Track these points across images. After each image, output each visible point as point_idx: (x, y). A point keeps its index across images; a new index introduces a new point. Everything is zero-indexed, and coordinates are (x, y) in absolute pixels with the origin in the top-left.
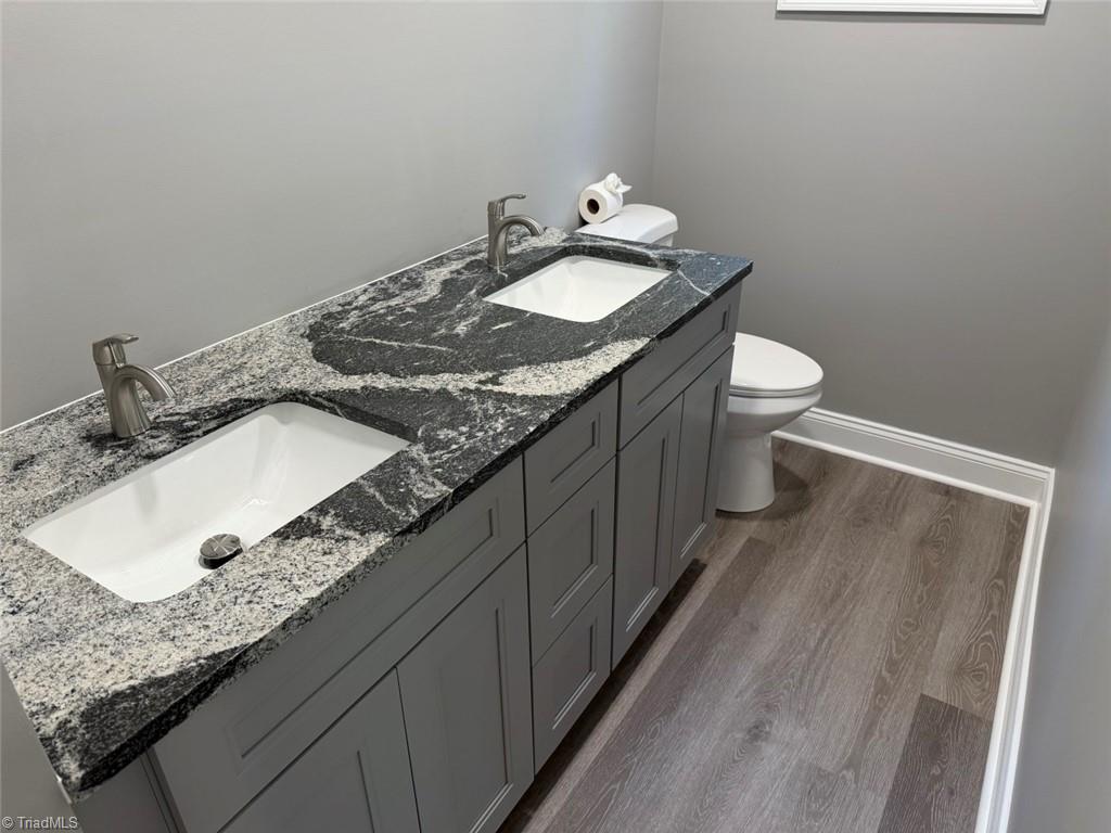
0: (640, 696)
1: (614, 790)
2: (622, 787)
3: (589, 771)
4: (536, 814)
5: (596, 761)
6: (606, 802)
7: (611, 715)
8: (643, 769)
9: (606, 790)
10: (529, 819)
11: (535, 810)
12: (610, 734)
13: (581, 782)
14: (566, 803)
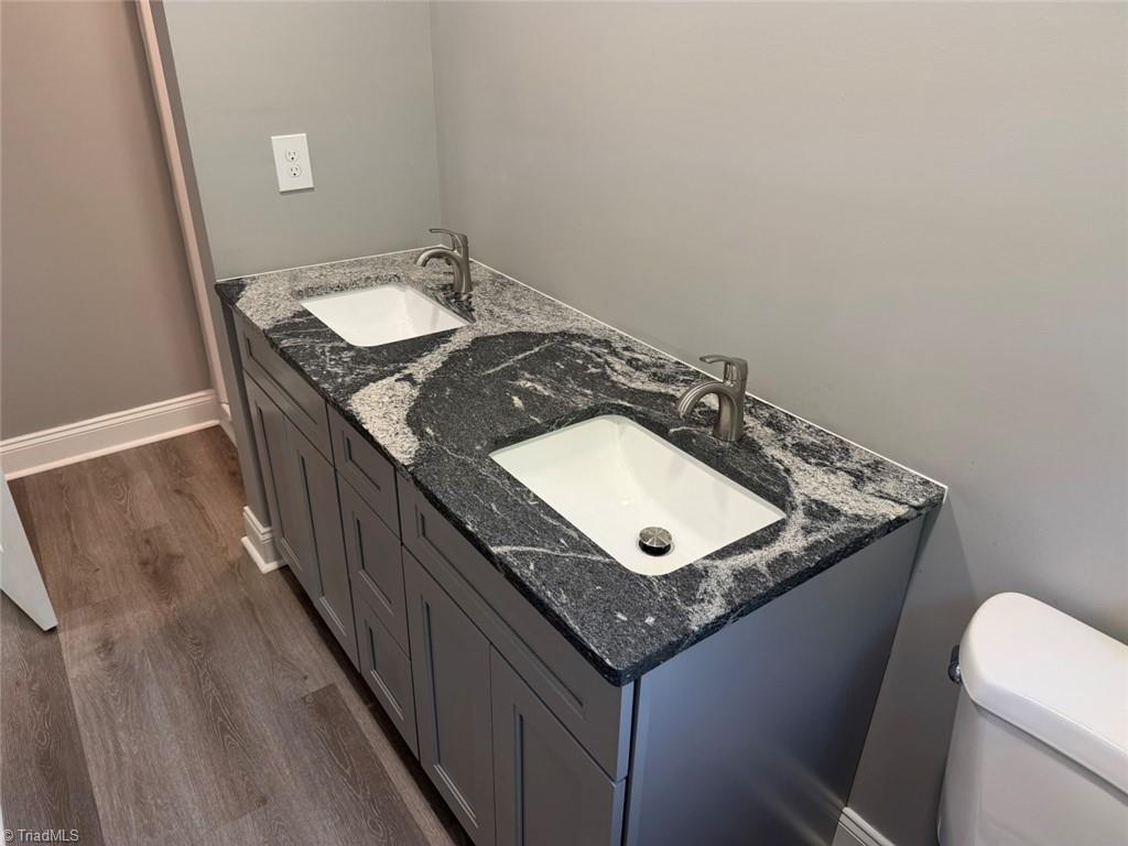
0: (423, 834)
1: (347, 768)
2: (345, 775)
3: (376, 757)
4: (366, 709)
5: (381, 765)
6: (341, 759)
7: (417, 797)
8: (348, 798)
9: (351, 762)
10: (366, 703)
11: (370, 709)
12: (398, 788)
13: (371, 747)
14: (360, 729)
